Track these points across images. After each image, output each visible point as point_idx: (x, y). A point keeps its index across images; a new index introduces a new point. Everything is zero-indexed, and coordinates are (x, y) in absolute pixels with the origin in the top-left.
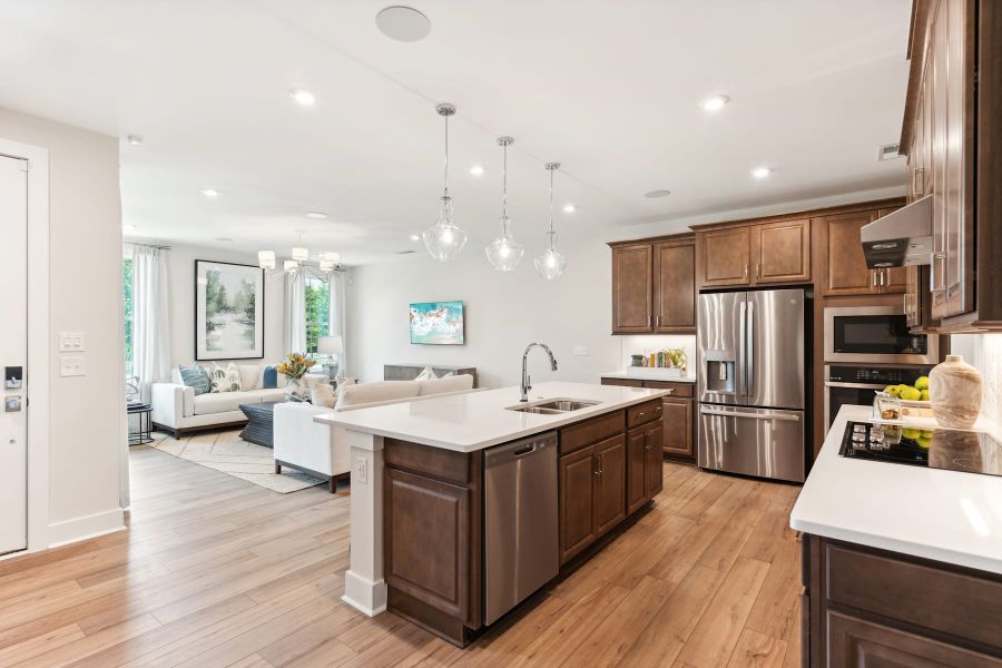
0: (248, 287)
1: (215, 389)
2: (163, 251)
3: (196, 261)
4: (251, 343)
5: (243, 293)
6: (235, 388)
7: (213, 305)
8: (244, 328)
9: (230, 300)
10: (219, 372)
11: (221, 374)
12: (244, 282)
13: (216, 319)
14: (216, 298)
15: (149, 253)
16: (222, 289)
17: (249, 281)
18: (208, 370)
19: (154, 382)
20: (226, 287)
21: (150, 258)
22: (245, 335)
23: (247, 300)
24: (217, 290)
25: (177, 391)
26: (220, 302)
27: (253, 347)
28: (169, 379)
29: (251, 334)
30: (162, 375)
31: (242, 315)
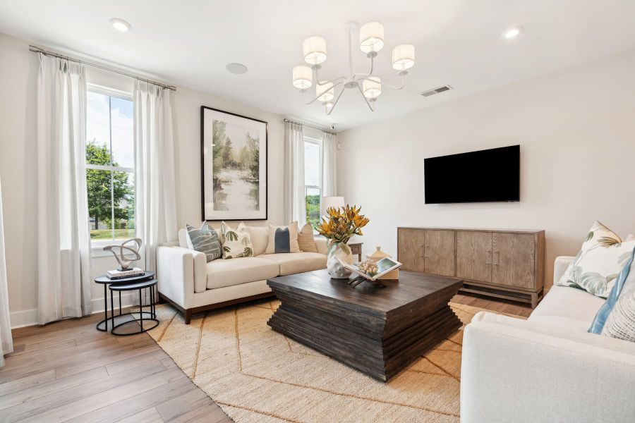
0: (253, 142)
1: (227, 254)
2: (167, 91)
3: (203, 108)
4: (256, 203)
5: (249, 149)
6: (248, 253)
7: (220, 160)
8: (251, 186)
9: (236, 154)
10: (231, 233)
11: (233, 236)
12: (248, 136)
13: (223, 175)
14: (222, 151)
15: (152, 92)
16: (229, 143)
17: (254, 136)
18: (218, 231)
19: (160, 245)
20: (231, 141)
21: (153, 97)
22: (250, 194)
23: (252, 156)
24: (224, 143)
25: (186, 257)
26: (226, 156)
27: (257, 207)
28: (176, 243)
29: (256, 193)
30: (169, 237)
31: (247, 173)
